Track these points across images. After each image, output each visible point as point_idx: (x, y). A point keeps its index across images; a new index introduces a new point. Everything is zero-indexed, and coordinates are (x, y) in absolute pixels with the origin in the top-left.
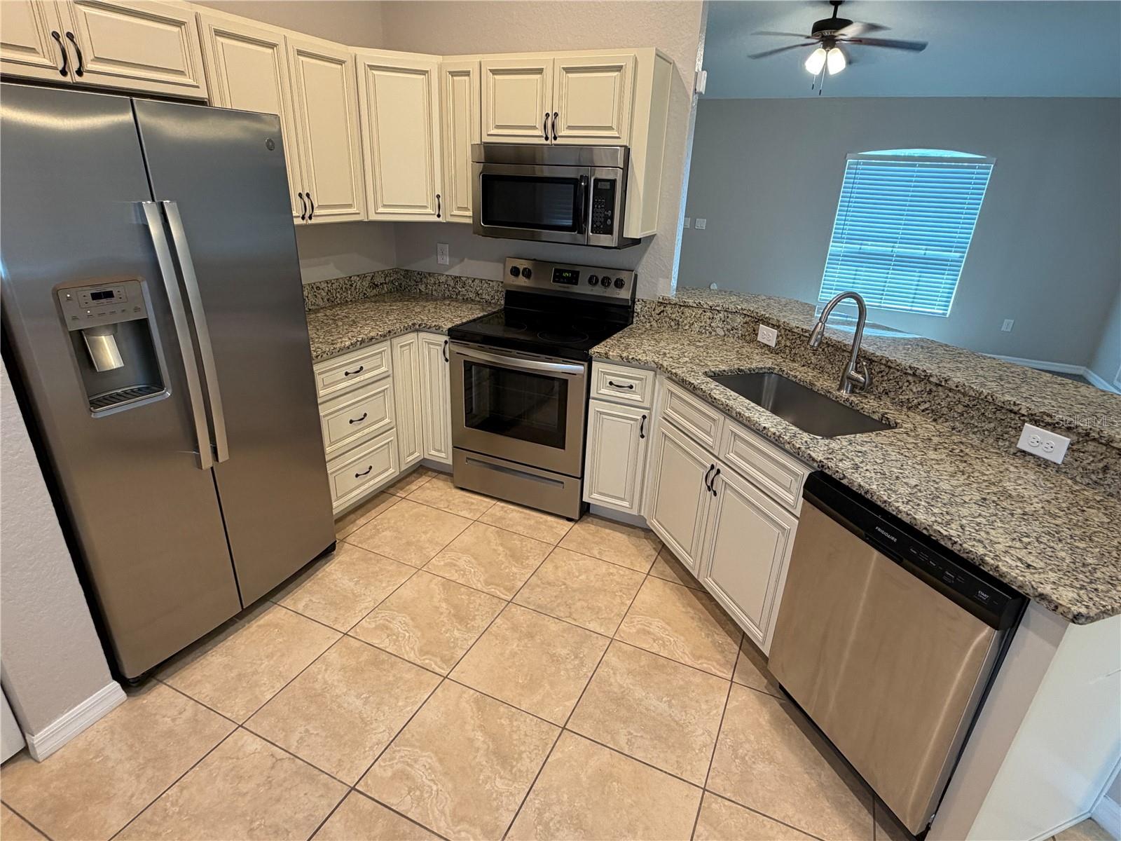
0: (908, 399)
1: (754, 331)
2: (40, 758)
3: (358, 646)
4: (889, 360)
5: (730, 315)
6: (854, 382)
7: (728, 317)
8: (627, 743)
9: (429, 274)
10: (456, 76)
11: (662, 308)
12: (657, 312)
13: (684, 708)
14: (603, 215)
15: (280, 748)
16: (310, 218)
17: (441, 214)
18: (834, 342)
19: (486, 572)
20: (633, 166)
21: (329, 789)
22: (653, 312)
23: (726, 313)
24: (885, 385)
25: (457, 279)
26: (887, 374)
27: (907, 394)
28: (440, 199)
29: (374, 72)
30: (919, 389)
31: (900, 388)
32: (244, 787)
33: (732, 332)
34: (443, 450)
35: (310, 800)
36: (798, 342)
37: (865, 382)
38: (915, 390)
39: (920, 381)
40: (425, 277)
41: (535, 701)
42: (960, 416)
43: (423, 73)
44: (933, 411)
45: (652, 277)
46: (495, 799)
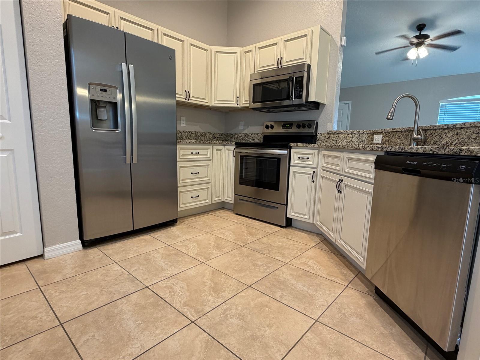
0: (446, 142)
1: (372, 139)
2: (46, 259)
3: (172, 249)
4: (434, 126)
5: (361, 135)
6: (416, 141)
7: (360, 136)
8: (280, 297)
9: (236, 134)
10: (247, 53)
11: (329, 136)
12: (327, 137)
13: (316, 291)
14: (299, 91)
15: (126, 271)
16: (189, 100)
17: (238, 104)
18: (407, 129)
19: (236, 237)
20: (312, 71)
21: (138, 285)
22: (325, 138)
23: (358, 134)
24: (434, 140)
25: (245, 134)
26: (434, 134)
27: (446, 140)
28: (239, 98)
29: (218, 54)
30: (451, 135)
31: (442, 138)
32: (106, 279)
33: (362, 143)
34: (231, 197)
35: (128, 287)
36: (392, 136)
37: (422, 138)
38: (449, 136)
39: (451, 131)
40: (234, 135)
41: (240, 276)
42: (475, 140)
43: (235, 53)
44: (460, 143)
45: (324, 123)
46: (206, 302)
